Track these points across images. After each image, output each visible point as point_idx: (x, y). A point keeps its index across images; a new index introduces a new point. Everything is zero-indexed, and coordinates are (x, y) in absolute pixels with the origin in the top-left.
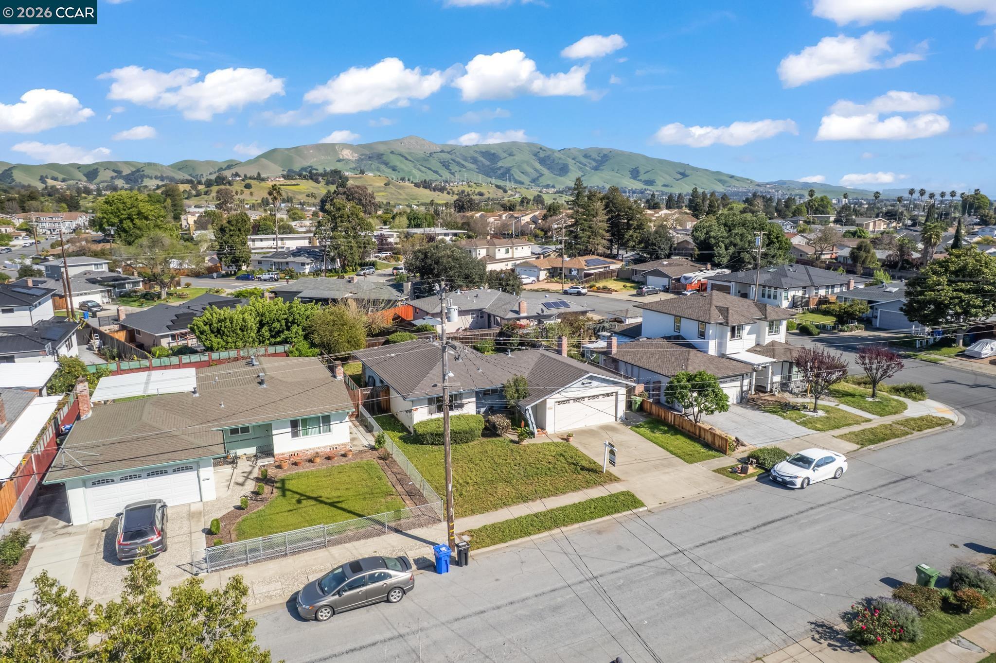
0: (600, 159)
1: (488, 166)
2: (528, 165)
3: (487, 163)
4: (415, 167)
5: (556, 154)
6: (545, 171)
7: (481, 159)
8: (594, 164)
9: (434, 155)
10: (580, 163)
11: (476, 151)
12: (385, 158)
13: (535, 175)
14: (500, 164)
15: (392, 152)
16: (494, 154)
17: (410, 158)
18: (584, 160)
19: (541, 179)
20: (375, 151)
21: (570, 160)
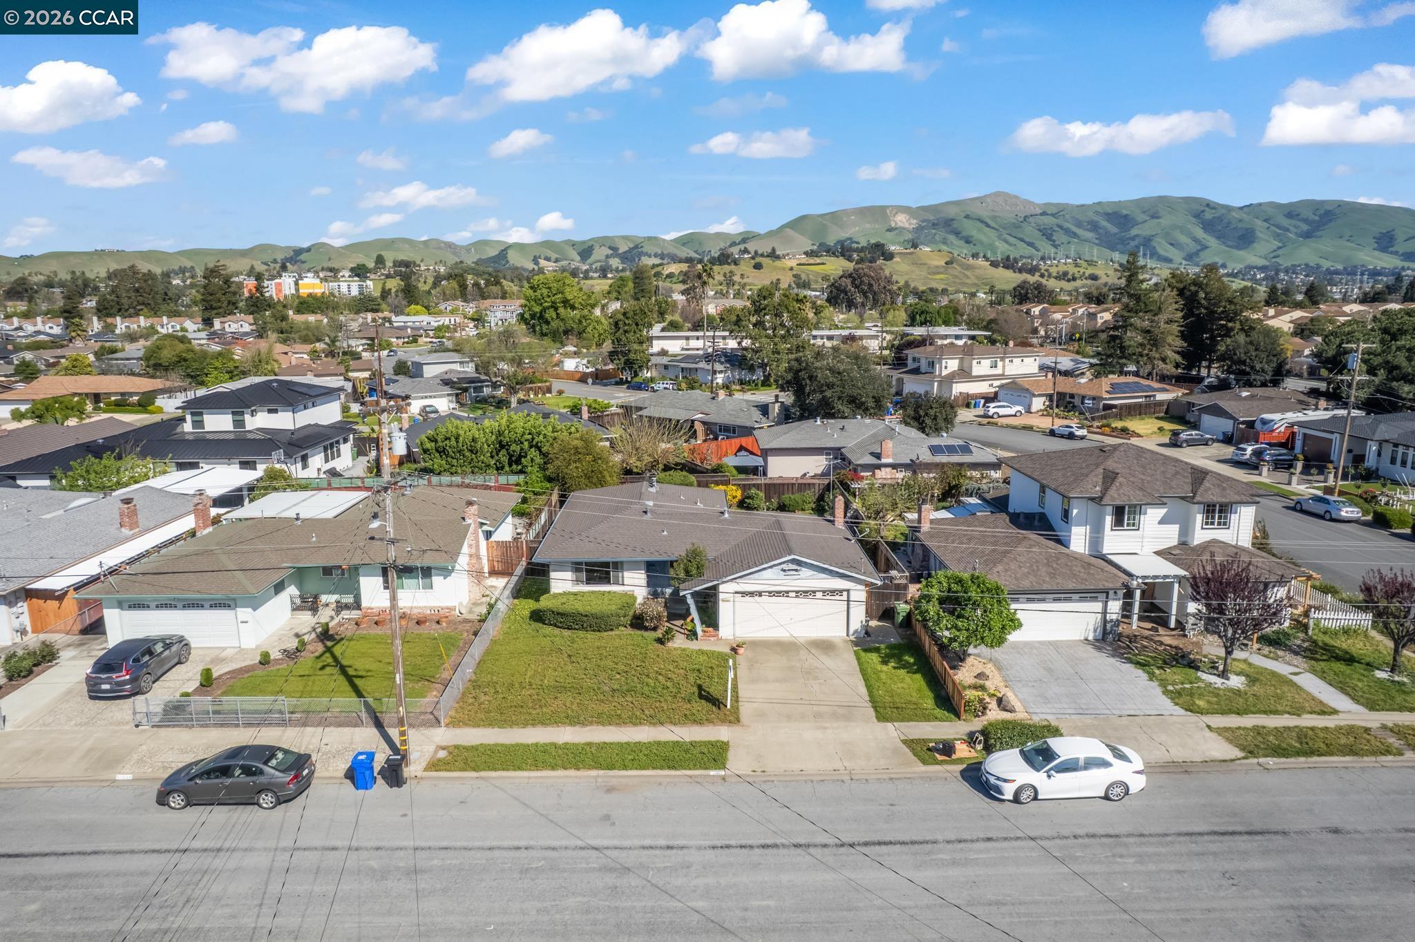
0: (1317, 218)
1: (1115, 234)
2: (1182, 232)
3: (1113, 229)
4: (999, 237)
5: (1234, 214)
6: (1212, 242)
7: (1104, 223)
8: (1305, 227)
9: (1031, 219)
10: (1278, 227)
11: (1097, 213)
12: (955, 225)
13: (1193, 247)
14: (1134, 232)
15: (967, 217)
16: (1126, 216)
17: (993, 224)
18: (1285, 222)
19: (1203, 254)
20: (942, 215)
21: (1259, 223)
